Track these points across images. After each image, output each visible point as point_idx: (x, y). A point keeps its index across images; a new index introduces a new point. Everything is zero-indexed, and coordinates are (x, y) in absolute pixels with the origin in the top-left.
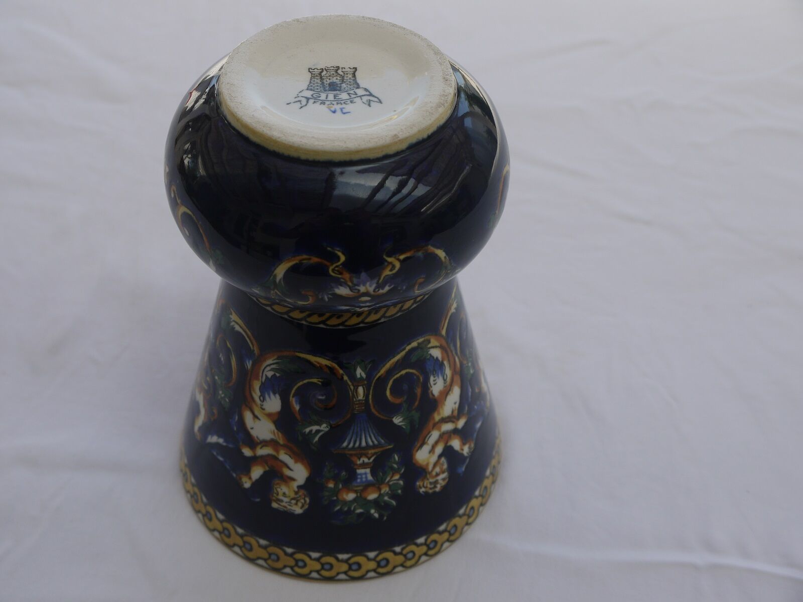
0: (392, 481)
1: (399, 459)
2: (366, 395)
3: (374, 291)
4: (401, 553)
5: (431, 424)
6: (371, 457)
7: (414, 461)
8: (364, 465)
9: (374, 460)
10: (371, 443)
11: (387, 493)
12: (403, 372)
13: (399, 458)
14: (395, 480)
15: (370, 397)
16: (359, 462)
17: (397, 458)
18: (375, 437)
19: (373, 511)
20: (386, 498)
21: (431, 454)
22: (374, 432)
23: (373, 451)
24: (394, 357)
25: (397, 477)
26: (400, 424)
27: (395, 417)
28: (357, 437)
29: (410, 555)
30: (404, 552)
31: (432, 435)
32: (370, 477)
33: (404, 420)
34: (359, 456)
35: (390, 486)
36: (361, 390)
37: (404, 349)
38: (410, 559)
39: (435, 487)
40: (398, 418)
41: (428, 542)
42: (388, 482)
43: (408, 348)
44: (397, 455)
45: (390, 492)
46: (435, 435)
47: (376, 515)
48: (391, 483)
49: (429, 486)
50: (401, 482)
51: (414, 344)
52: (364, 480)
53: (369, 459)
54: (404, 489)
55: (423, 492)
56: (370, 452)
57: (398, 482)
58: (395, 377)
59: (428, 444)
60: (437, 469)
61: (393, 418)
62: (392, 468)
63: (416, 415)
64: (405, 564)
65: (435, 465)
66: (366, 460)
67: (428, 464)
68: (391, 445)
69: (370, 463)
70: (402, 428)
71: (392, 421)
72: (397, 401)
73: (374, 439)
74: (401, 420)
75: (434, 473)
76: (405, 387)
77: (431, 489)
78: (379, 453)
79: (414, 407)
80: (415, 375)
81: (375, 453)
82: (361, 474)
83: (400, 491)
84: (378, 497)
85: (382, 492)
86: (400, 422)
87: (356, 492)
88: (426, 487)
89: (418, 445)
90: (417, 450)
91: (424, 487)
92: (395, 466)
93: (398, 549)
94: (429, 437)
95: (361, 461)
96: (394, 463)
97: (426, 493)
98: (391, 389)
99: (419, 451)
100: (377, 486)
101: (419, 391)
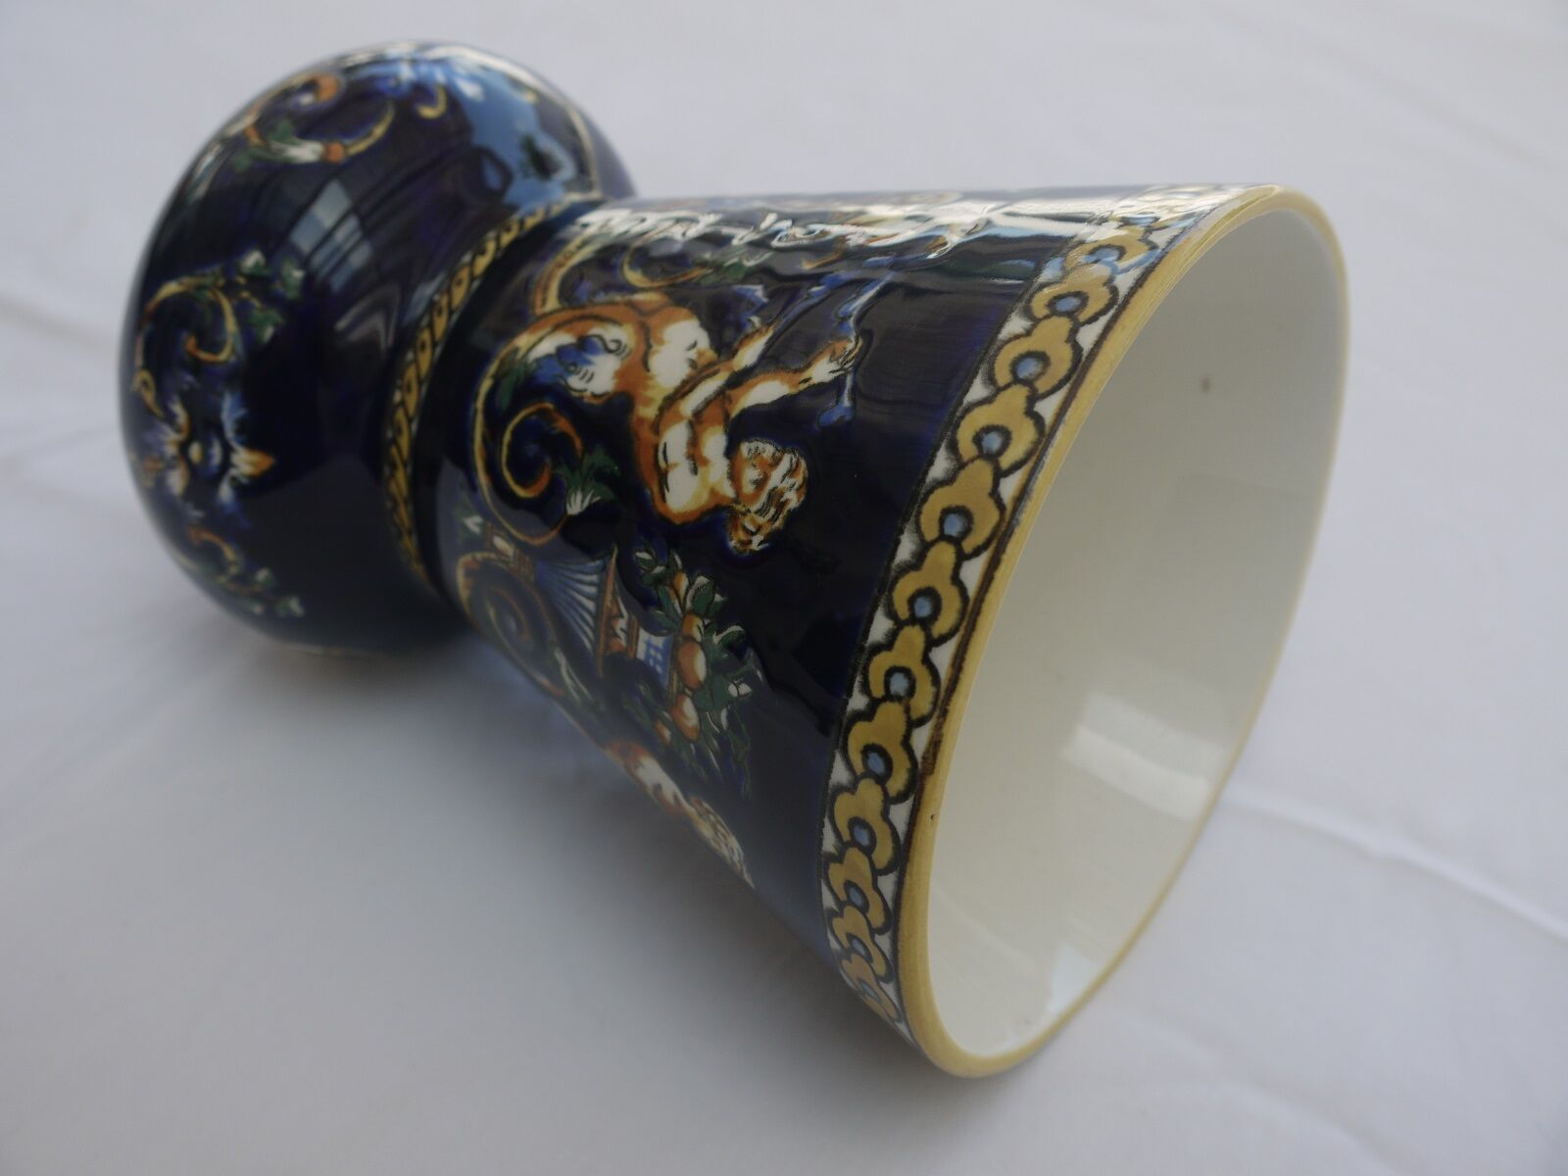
0: (685, 599)
1: (651, 554)
2: (511, 539)
3: (178, 431)
4: (874, 704)
5: (646, 434)
6: (619, 610)
7: (678, 522)
8: (632, 637)
9: (627, 608)
10: (592, 590)
11: (706, 627)
12: (507, 437)
13: (647, 551)
14: (687, 593)
15: (514, 532)
16: (623, 642)
17: (644, 556)
18: (583, 573)
19: (732, 690)
20: (716, 639)
21: (701, 470)
22: (573, 567)
23: (609, 597)
24: (472, 440)
25: (683, 582)
26: (586, 503)
27: (568, 506)
28: (576, 611)
29: (899, 684)
30: (878, 691)
31: (665, 445)
32: (659, 641)
33: (583, 490)
34: (611, 632)
35: (694, 612)
36: (500, 543)
37: (476, 411)
38: (911, 691)
39: (781, 506)
40: (573, 503)
41: (903, 612)
42: (683, 607)
43: (480, 404)
44: (640, 551)
45: (707, 622)
46: (675, 438)
47: (745, 689)
48: (689, 604)
49: (761, 520)
50: (701, 580)
51: (486, 385)
52: (659, 657)
53: (622, 616)
54: (717, 585)
55: (761, 543)
56: (608, 603)
57: (694, 587)
58: (504, 459)
59: (676, 465)
60: (750, 474)
61: (566, 511)
62: (659, 580)
63: (599, 458)
64: (915, 715)
65: (734, 476)
66: (621, 624)
67: (713, 492)
68: (613, 550)
69: (630, 619)
70: (595, 503)
71: (573, 518)
72: (543, 482)
73: (588, 578)
74: (579, 497)
75: (748, 488)
76: (532, 449)
77: (774, 519)
78: (616, 587)
79: (579, 454)
80: (531, 414)
81: (614, 594)
82: (648, 655)
83: (718, 598)
84: (706, 656)
85: (698, 637)
86: (583, 501)
87: (681, 693)
88: (759, 528)
89: (656, 489)
90: (663, 498)
91: (752, 533)
92: (659, 570)
93: (858, 702)
94: (665, 452)
95: (622, 635)
96: (653, 568)
97: (771, 537)
98: (518, 482)
99: (668, 496)
100: (680, 638)
101: (563, 425)
